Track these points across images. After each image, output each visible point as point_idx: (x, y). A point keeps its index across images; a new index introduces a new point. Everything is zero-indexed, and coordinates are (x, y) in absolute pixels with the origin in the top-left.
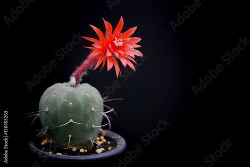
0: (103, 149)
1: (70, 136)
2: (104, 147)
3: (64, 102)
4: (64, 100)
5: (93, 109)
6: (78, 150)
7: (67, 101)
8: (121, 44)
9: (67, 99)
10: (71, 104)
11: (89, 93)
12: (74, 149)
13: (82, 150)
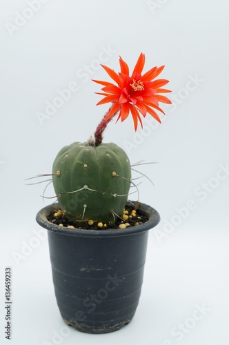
0: (128, 224)
1: (85, 206)
2: (129, 222)
3: (78, 164)
4: (78, 162)
5: (114, 173)
6: (96, 224)
7: (81, 163)
8: (140, 88)
9: (82, 160)
10: (86, 166)
11: (110, 154)
12: (91, 222)
13: (100, 224)
